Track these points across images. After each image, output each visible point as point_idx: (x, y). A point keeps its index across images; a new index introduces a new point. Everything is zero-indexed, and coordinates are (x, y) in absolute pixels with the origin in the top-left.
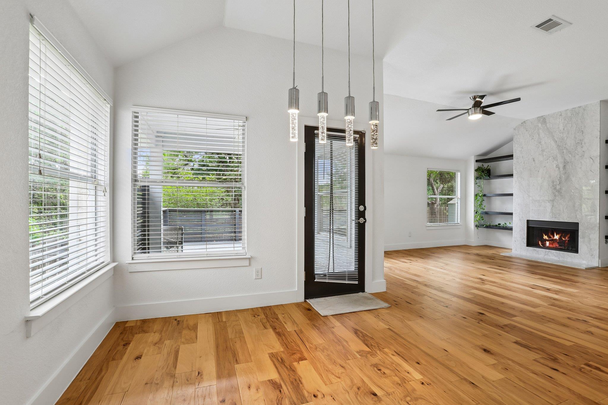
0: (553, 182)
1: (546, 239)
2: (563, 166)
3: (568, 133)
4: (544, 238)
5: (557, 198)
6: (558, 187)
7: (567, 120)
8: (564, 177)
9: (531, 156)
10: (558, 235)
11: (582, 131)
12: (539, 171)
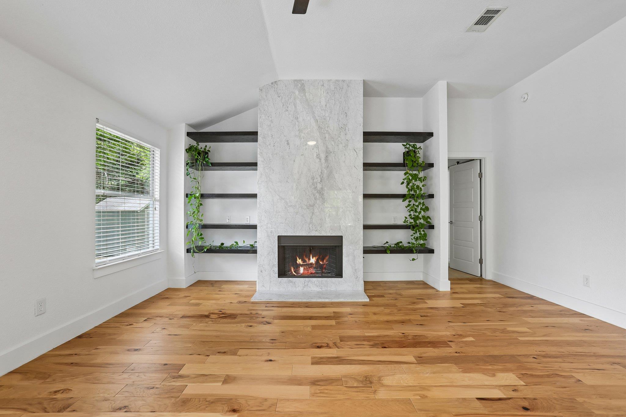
0: (313, 178)
1: (300, 263)
2: (325, 156)
3: (331, 112)
4: (298, 262)
5: (318, 201)
6: (319, 186)
7: (330, 94)
8: (326, 172)
9: (285, 136)
10: (314, 258)
11: (346, 113)
12: (294, 161)
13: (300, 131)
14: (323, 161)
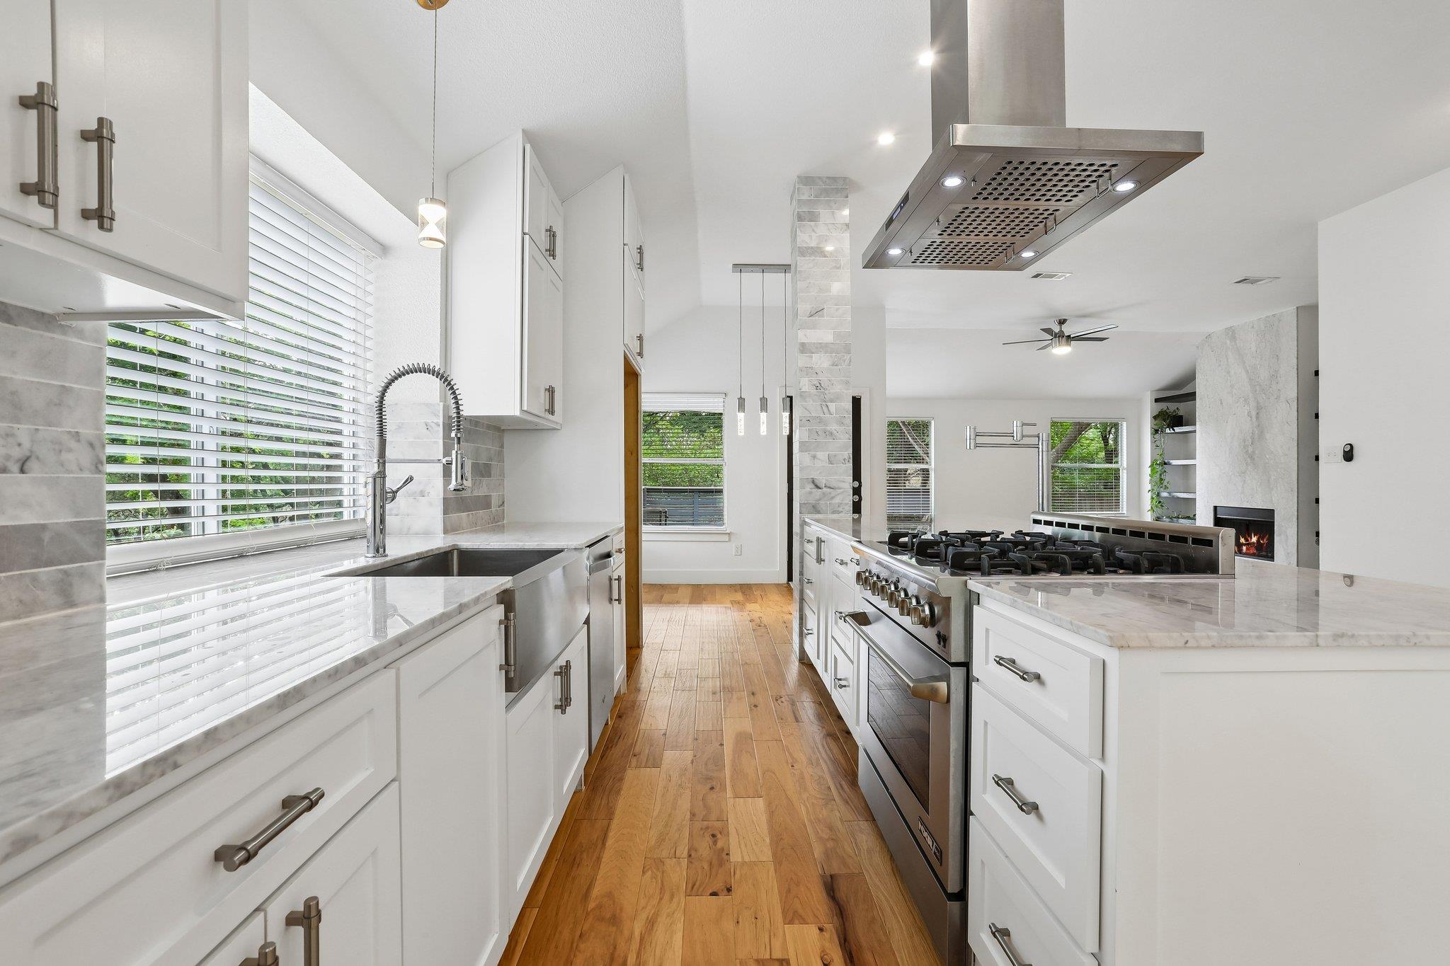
0: (1244, 441)
2: (1256, 413)
3: (1261, 359)
5: (1249, 467)
7: (1260, 336)
8: (1257, 431)
9: (1218, 395)
11: (1277, 356)
12: (1227, 422)
13: (1232, 386)
14: (1254, 419)
